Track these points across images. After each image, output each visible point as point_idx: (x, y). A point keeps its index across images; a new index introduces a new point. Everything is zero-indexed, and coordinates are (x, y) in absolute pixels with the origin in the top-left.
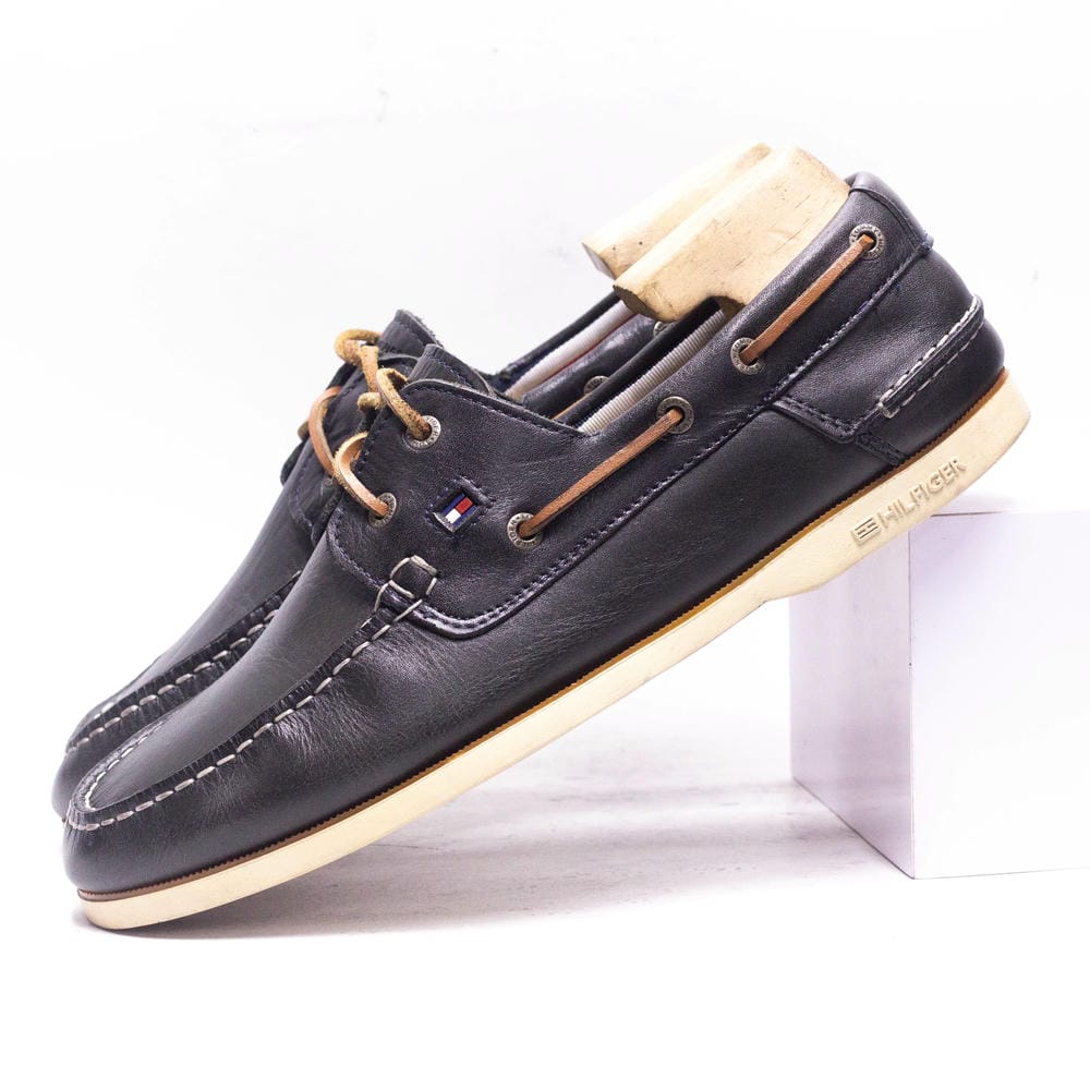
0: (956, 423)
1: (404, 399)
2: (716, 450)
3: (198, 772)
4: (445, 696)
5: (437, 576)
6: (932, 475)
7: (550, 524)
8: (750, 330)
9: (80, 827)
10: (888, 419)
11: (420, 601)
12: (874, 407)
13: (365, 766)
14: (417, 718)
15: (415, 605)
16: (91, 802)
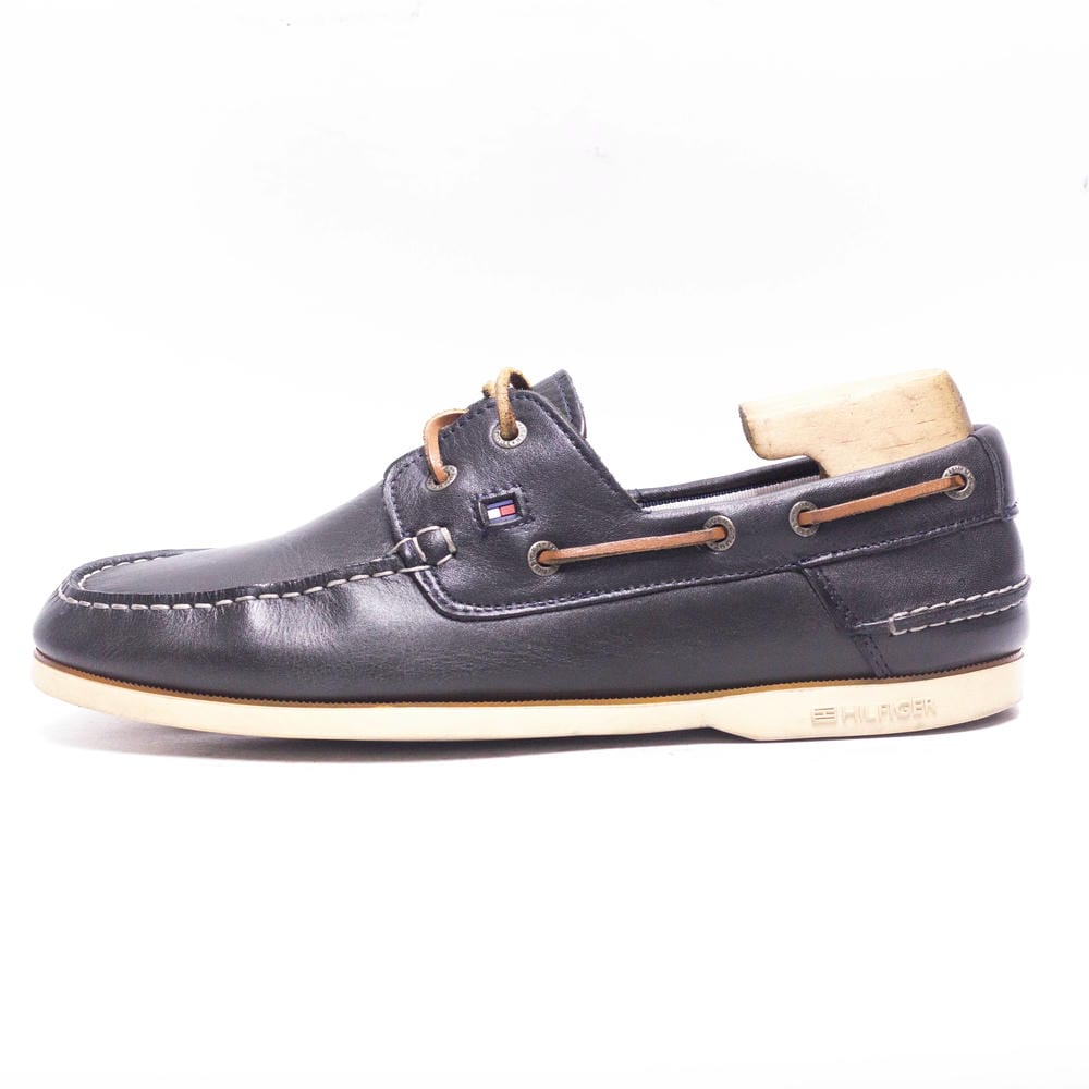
0: (949, 670)
1: (511, 400)
2: (737, 580)
3: (176, 603)
4: (403, 652)
5: (454, 555)
6: (904, 701)
7: (568, 564)
8: (820, 499)
9: (63, 597)
10: (892, 635)
11: (427, 567)
12: (886, 618)
13: (308, 672)
14: (371, 658)
15: (422, 568)
16: (85, 582)
